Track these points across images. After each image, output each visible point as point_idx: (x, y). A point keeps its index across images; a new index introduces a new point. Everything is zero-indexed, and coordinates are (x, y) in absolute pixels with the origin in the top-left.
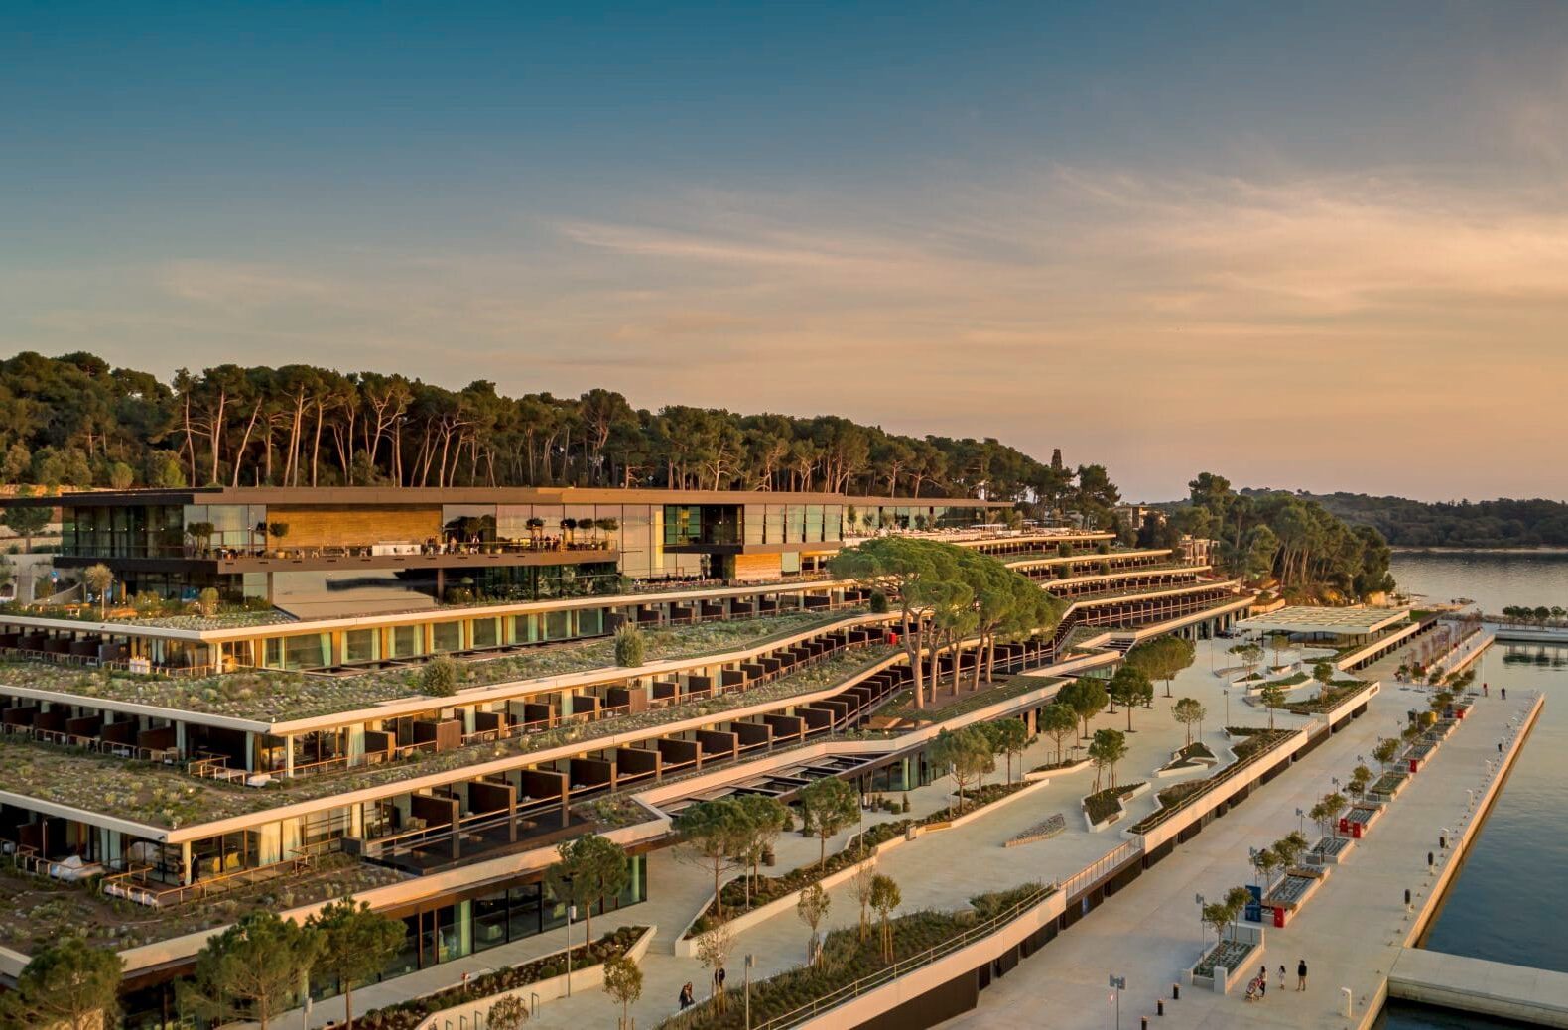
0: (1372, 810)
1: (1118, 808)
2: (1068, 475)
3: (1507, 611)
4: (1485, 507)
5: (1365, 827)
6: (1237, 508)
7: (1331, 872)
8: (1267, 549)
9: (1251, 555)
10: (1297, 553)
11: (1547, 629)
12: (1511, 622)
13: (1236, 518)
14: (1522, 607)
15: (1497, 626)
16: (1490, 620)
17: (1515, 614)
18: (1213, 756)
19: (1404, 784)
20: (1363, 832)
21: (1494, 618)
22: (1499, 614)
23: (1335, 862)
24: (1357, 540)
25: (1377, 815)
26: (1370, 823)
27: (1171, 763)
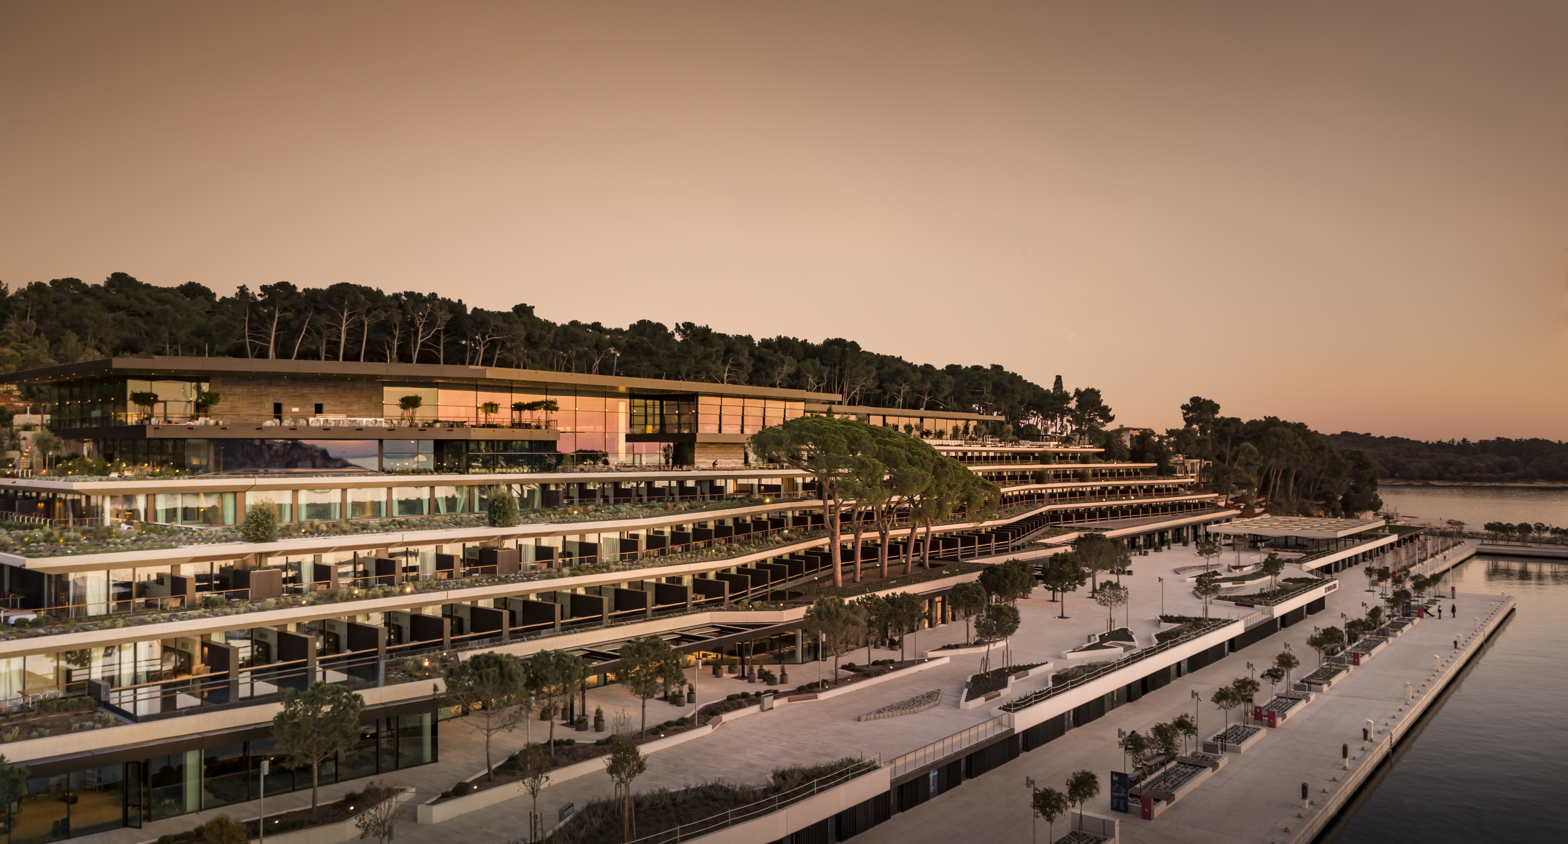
0: (1296, 700)
1: (1004, 685)
2: (1066, 398)
3: (1489, 527)
4: (1484, 445)
5: (1284, 717)
6: (1226, 429)
7: (1230, 762)
8: (1251, 465)
9: (1235, 471)
10: (1284, 471)
11: (1529, 544)
12: (1494, 538)
13: (1226, 439)
14: (1504, 523)
15: (1480, 541)
16: (1473, 536)
17: (1497, 529)
18: (1133, 640)
19: (1343, 675)
20: (1279, 721)
21: (1477, 534)
22: (1482, 530)
23: (1238, 751)
24: (1343, 461)
25: (1302, 704)
26: (1291, 713)
27: (1085, 646)
